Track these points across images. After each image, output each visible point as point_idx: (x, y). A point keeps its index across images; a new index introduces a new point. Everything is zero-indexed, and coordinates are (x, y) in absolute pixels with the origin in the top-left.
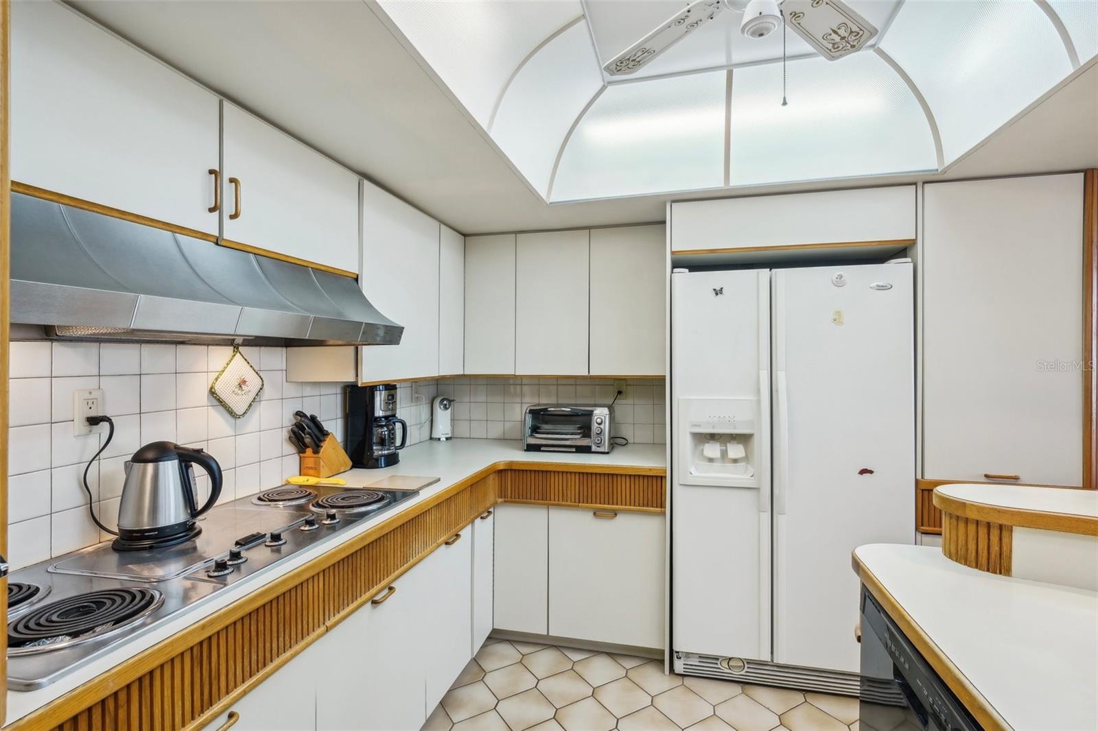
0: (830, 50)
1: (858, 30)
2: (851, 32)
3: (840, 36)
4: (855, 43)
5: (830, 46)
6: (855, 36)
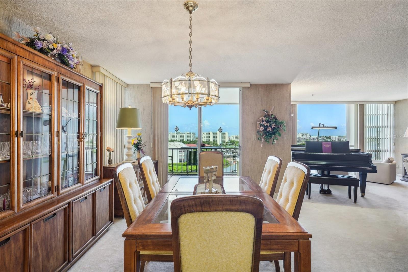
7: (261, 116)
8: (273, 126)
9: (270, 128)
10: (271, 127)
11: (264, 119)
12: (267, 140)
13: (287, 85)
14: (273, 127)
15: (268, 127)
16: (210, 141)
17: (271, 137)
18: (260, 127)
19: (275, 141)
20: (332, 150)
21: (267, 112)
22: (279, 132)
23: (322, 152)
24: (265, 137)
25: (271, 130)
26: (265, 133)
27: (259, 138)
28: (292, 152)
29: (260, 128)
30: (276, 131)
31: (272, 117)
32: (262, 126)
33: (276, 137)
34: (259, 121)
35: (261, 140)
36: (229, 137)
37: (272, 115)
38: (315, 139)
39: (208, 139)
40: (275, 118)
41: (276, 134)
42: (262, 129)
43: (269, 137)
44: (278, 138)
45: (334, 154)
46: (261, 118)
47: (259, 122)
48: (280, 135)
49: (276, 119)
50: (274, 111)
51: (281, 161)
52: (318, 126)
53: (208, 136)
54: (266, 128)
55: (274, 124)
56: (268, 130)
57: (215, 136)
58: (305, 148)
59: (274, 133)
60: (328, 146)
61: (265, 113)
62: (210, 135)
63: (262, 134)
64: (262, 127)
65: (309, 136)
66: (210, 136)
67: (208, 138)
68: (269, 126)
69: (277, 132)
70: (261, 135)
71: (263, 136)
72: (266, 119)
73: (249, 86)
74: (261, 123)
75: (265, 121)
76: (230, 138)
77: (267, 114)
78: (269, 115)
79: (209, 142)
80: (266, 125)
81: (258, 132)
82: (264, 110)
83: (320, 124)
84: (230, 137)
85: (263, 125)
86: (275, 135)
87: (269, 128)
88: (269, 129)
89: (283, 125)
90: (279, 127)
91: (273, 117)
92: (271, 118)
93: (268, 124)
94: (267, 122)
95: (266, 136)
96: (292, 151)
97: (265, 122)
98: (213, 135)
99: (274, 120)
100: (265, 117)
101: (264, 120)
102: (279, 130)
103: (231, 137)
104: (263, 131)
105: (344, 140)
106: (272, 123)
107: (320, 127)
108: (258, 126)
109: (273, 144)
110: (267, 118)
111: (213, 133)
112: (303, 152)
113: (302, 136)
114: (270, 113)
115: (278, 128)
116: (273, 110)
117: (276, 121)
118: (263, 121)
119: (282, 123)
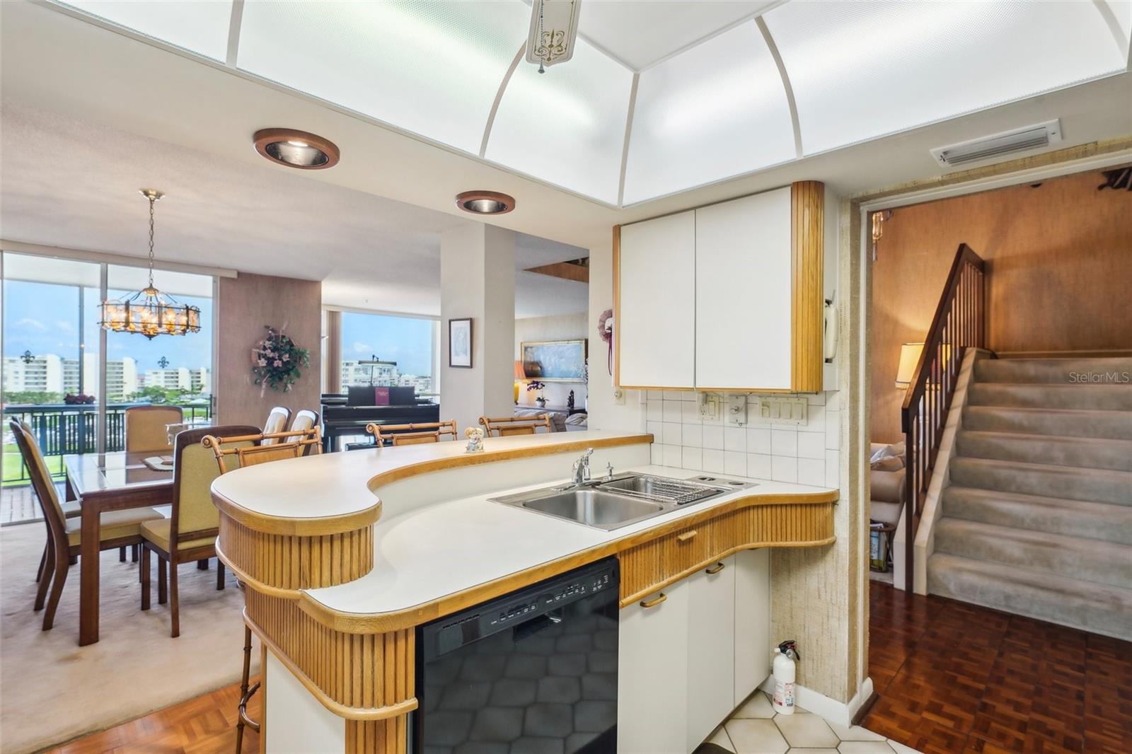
0: (535, 50)
1: (564, 47)
2: (560, 45)
3: (552, 42)
4: (552, 57)
5: (539, 45)
6: (559, 51)
7: (262, 338)
8: (286, 358)
9: (280, 362)
10: (280, 359)
11: (268, 344)
12: (274, 385)
13: (314, 284)
14: (285, 360)
15: (276, 360)
16: (47, 391)
17: (281, 379)
18: (260, 359)
19: (289, 386)
20: (390, 402)
21: (273, 330)
22: (297, 370)
23: (374, 405)
24: (269, 379)
25: (280, 366)
26: (269, 371)
27: (256, 381)
28: (324, 407)
29: (259, 361)
30: (291, 367)
31: (284, 341)
32: (263, 357)
33: (291, 380)
34: (257, 348)
35: (260, 384)
36: (139, 375)
37: (283, 337)
38: (410, 382)
39: (37, 384)
40: (290, 343)
41: (292, 373)
42: (263, 363)
43: (277, 380)
44: (296, 380)
45: (395, 407)
46: (261, 343)
47: (258, 350)
48: (298, 375)
49: (292, 345)
50: (290, 328)
51: (289, 412)
52: (371, 359)
53: (36, 373)
54: (270, 361)
55: (287, 355)
56: (275, 365)
57: (71, 373)
58: (347, 398)
59: (287, 372)
60: (384, 394)
61: (270, 332)
62: (45, 367)
63: (263, 372)
64: (263, 360)
65: (398, 374)
66: (45, 373)
67: (36, 378)
68: (277, 358)
69: (292, 369)
70: (260, 374)
71: (265, 376)
72: (271, 344)
73: (234, 275)
74: (262, 352)
75: (269, 348)
76: (142, 381)
77: (273, 334)
78: (277, 337)
79: (40, 393)
80: (271, 355)
81: (254, 368)
82: (267, 327)
83: (374, 356)
84: (144, 375)
85: (265, 356)
86: (289, 374)
87: (278, 361)
88: (277, 363)
89: (306, 357)
90: (298, 360)
91: (287, 342)
92: (282, 342)
93: (276, 355)
94: (273, 351)
95: (270, 377)
96: (322, 405)
97: (269, 351)
98: (65, 369)
99: (288, 347)
100: (269, 340)
101: (267, 346)
102: (297, 365)
103: (149, 376)
104: (264, 367)
105: (410, 385)
106: (283, 352)
107: (373, 362)
108: (255, 357)
109: (285, 391)
110: (274, 344)
111: (62, 359)
112: (343, 406)
113: (381, 374)
114: (281, 334)
115: (296, 361)
116: (286, 328)
117: (292, 350)
118: (265, 348)
119: (303, 353)
